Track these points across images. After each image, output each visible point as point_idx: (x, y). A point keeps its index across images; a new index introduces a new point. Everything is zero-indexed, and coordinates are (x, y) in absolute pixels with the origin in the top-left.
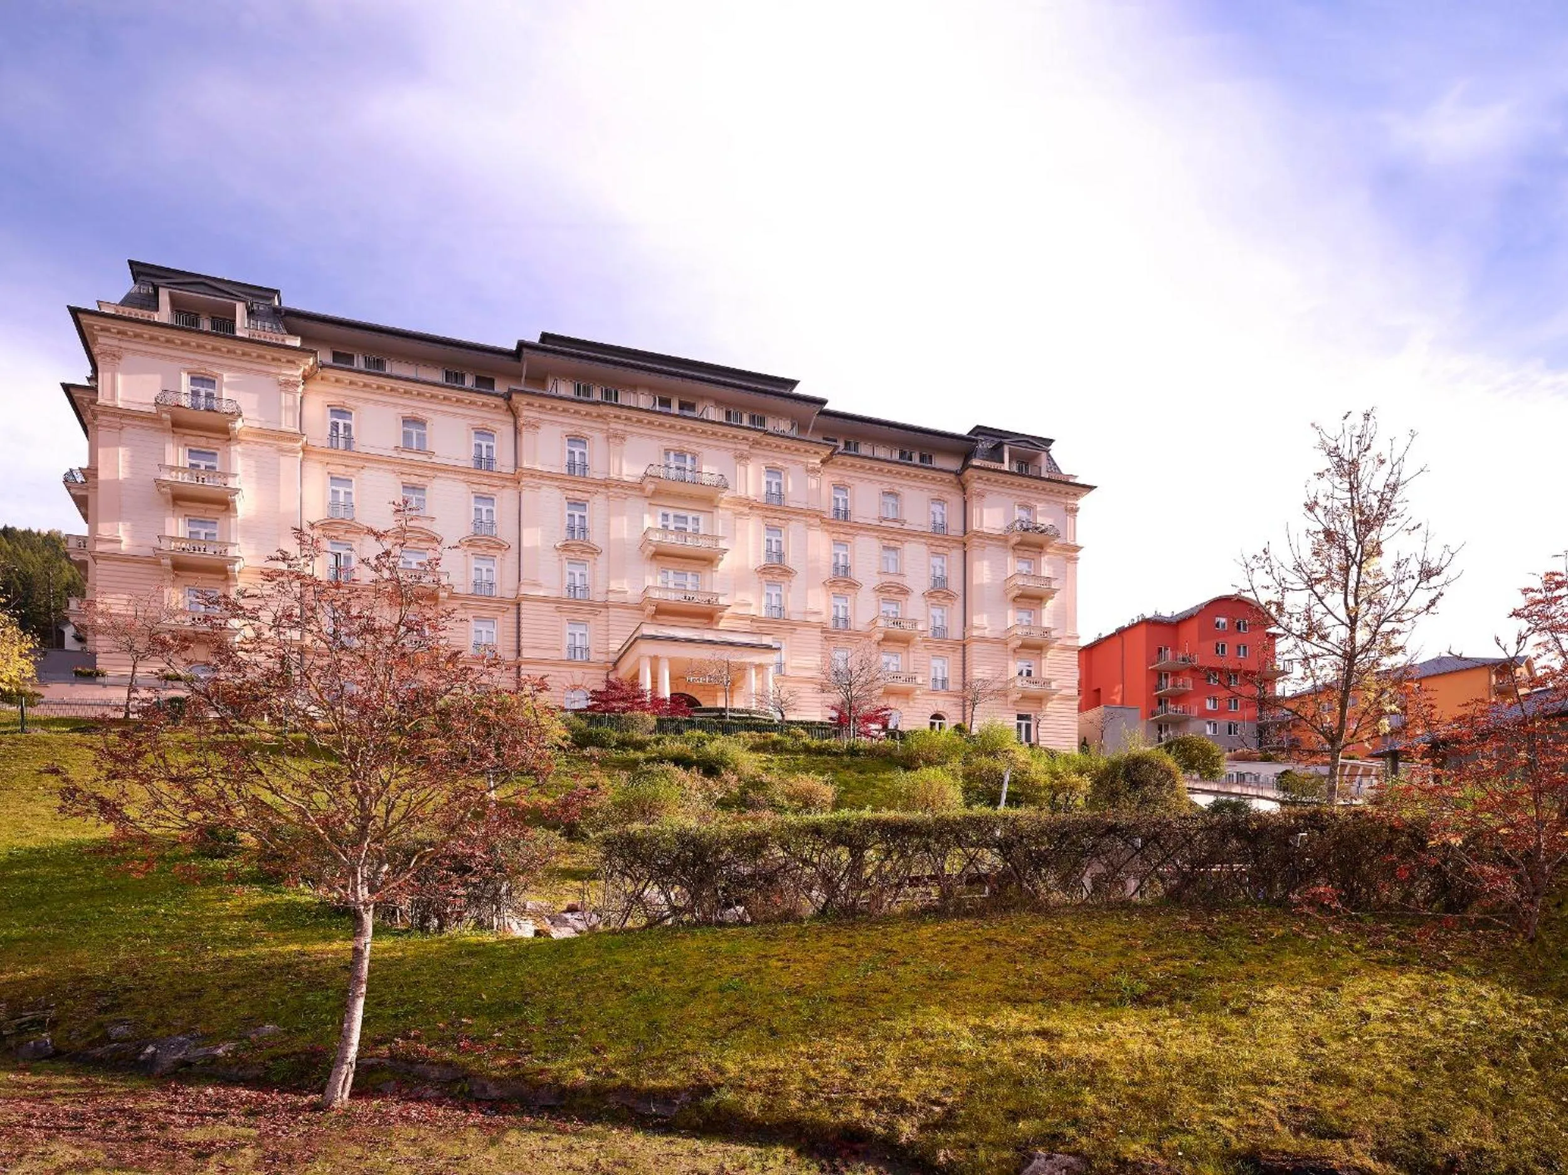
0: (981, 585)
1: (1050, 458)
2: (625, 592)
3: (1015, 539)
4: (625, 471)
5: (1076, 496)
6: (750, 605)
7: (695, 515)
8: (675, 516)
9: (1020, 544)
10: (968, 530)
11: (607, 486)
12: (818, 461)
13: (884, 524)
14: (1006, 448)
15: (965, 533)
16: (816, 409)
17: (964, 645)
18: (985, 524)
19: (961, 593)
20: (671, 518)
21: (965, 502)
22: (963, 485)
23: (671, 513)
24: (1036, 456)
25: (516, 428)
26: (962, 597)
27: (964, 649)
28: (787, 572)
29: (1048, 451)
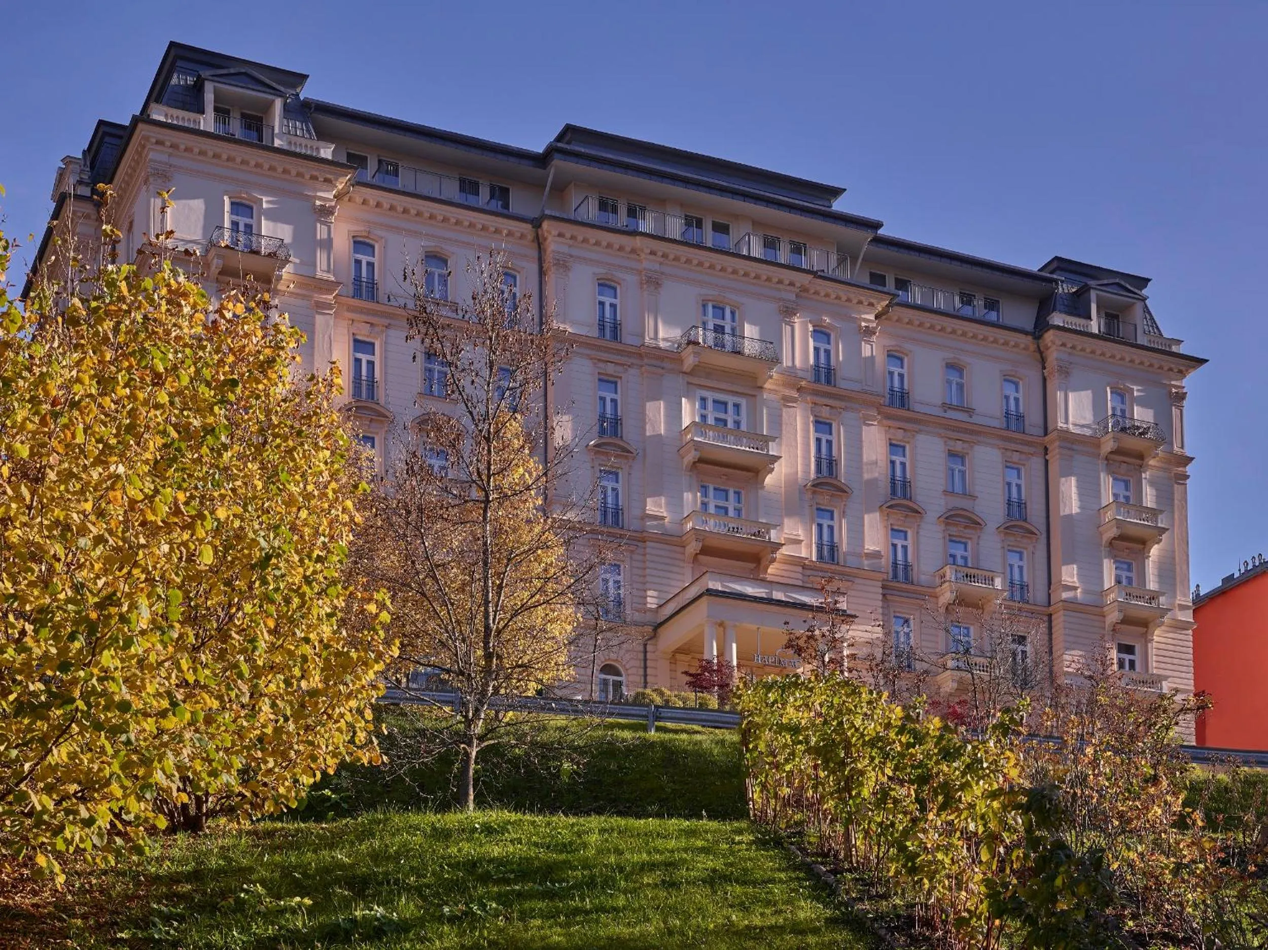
0: (1070, 517)
1: (1146, 310)
2: (663, 518)
3: (1108, 445)
4: (661, 334)
5: (1182, 374)
6: (799, 542)
7: (737, 400)
8: (715, 401)
9: (1117, 452)
10: (1050, 428)
11: (640, 356)
12: (871, 317)
13: (951, 414)
14: (1093, 294)
15: (1046, 434)
16: (869, 235)
17: (1050, 616)
18: (1071, 419)
19: (1043, 528)
20: (710, 404)
21: (1045, 380)
22: (1041, 353)
23: (710, 396)
24: (1128, 307)
25: (541, 268)
26: (1044, 535)
27: (1050, 621)
28: (841, 491)
29: (1144, 299)
